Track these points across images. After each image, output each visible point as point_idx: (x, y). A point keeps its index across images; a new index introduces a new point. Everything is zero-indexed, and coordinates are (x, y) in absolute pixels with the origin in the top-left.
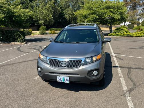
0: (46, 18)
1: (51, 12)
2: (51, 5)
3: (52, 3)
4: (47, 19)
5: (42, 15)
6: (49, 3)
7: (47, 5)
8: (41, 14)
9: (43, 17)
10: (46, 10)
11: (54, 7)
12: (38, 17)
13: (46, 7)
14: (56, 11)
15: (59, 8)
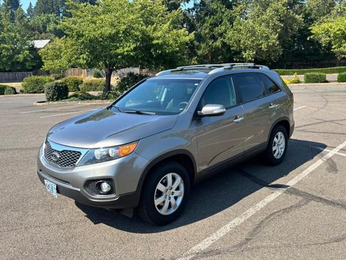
0: (262, 43)
1: (275, 28)
2: (277, 11)
3: (280, 6)
4: (264, 47)
5: (250, 37)
6: (273, 5)
7: (268, 11)
8: (249, 35)
9: (253, 42)
10: (263, 24)
11: (285, 16)
12: (242, 42)
13: (264, 17)
14: (291, 25)
15: (299, 17)
